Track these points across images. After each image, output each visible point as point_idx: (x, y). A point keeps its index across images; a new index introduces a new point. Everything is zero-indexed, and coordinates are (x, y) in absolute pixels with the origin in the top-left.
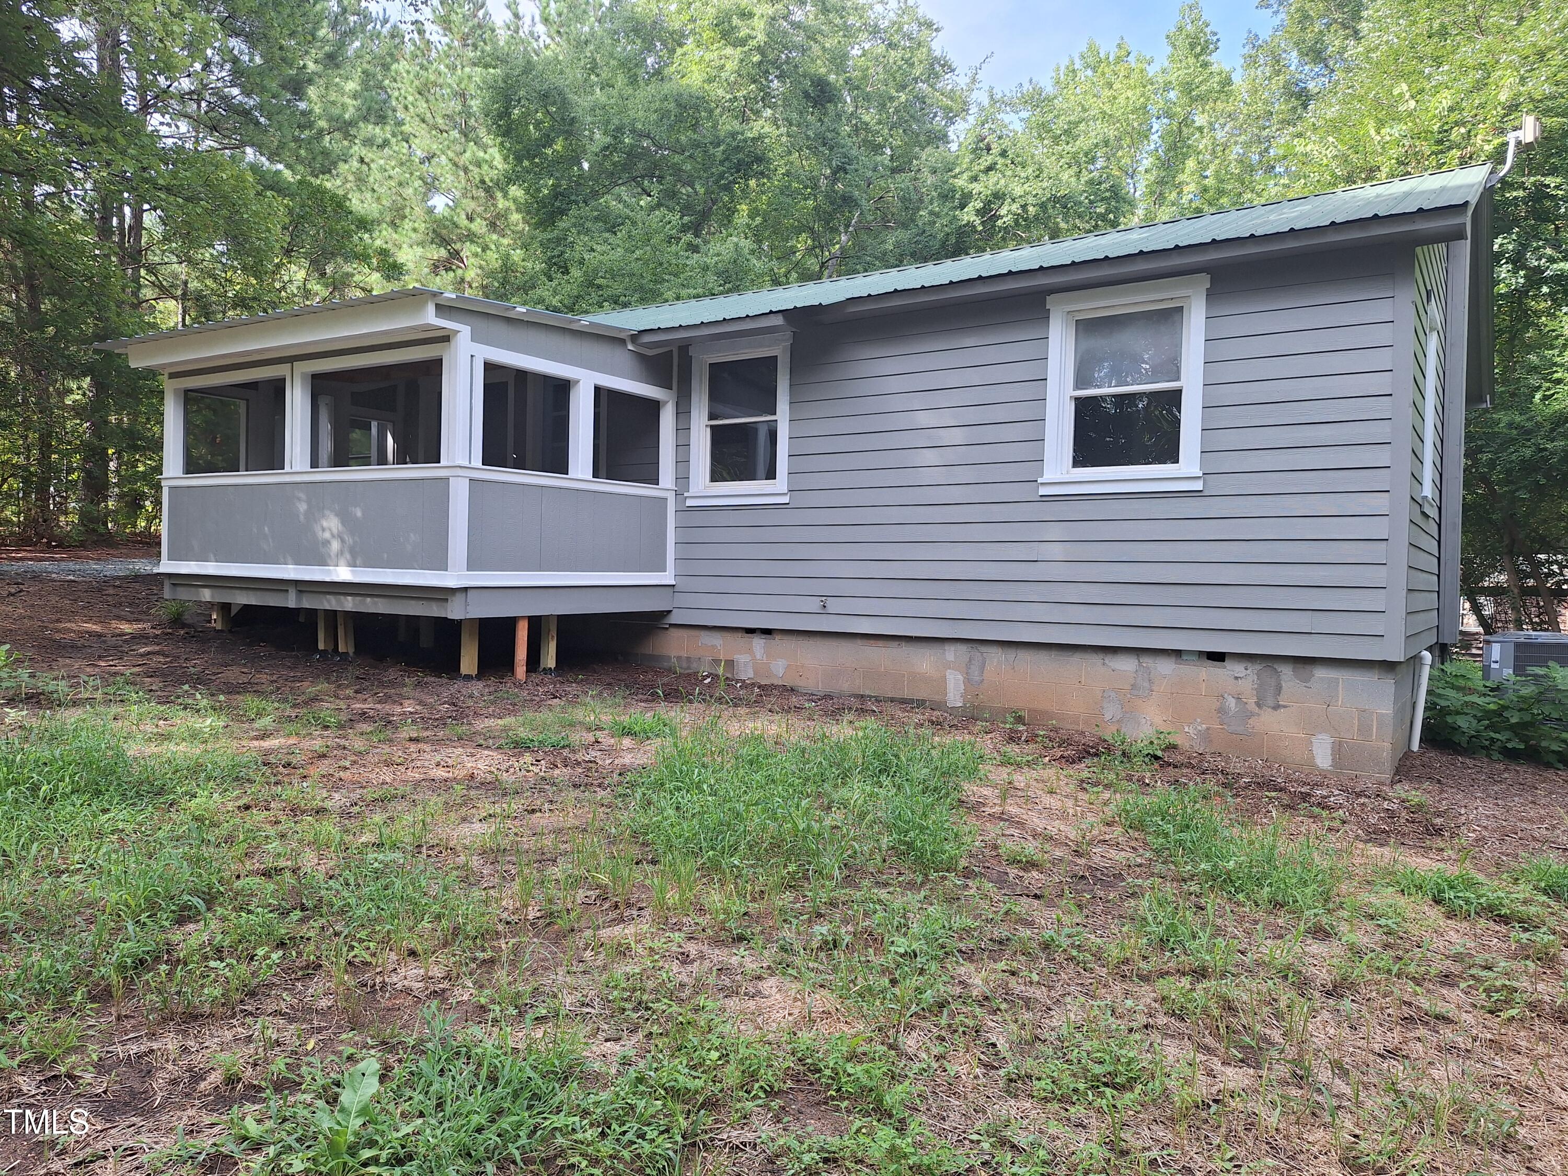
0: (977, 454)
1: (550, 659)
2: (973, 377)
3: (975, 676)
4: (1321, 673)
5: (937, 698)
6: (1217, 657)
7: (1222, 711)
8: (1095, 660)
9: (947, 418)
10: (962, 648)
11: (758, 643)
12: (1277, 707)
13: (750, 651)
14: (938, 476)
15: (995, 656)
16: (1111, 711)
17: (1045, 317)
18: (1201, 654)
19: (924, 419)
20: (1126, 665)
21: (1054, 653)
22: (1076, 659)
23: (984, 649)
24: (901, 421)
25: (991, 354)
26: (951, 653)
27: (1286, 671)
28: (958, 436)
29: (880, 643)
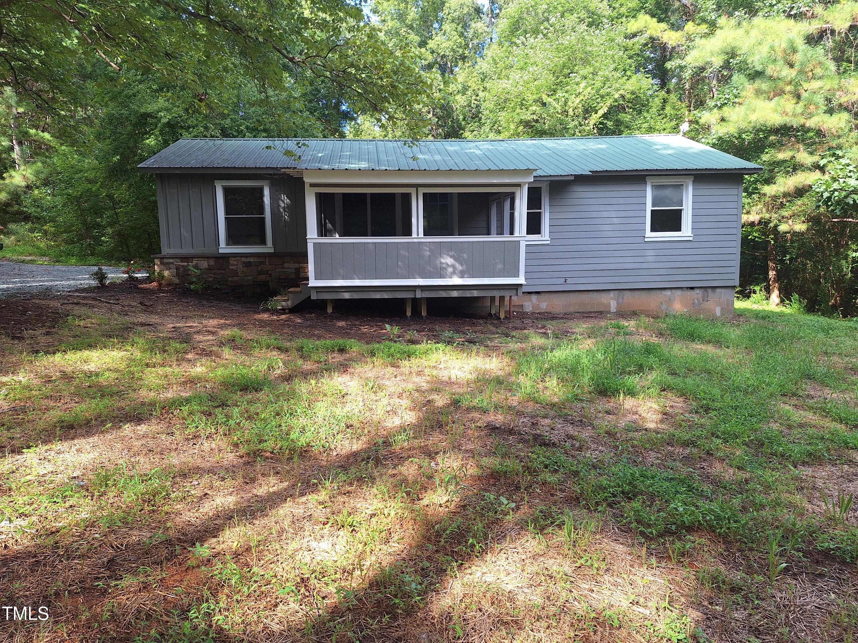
0: (623, 227)
1: (424, 313)
2: (622, 201)
3: (620, 300)
4: (718, 290)
5: (607, 310)
6: (692, 288)
7: (693, 304)
8: (659, 292)
9: (613, 214)
10: (616, 292)
11: (534, 298)
12: (707, 301)
13: (531, 300)
14: (611, 234)
15: (628, 294)
16: (664, 307)
17: (645, 183)
18: (687, 288)
19: (606, 214)
20: (668, 293)
21: (646, 292)
22: (653, 292)
23: (624, 292)
24: (595, 215)
25: (627, 194)
26: (612, 294)
27: (710, 290)
28: (616, 221)
29: (586, 293)
